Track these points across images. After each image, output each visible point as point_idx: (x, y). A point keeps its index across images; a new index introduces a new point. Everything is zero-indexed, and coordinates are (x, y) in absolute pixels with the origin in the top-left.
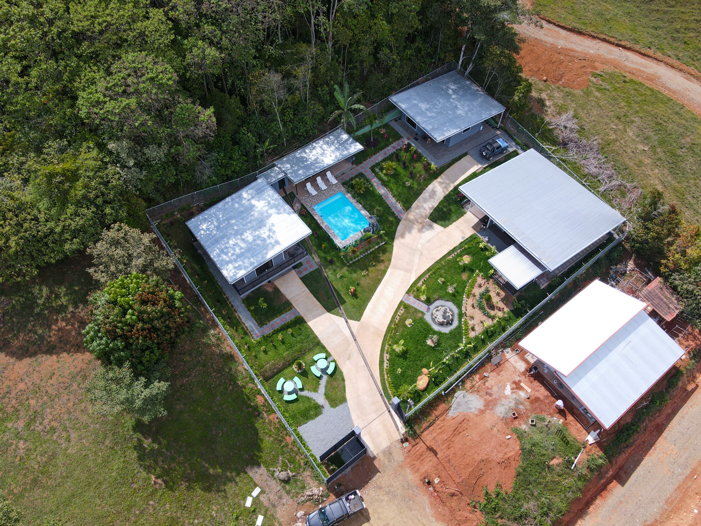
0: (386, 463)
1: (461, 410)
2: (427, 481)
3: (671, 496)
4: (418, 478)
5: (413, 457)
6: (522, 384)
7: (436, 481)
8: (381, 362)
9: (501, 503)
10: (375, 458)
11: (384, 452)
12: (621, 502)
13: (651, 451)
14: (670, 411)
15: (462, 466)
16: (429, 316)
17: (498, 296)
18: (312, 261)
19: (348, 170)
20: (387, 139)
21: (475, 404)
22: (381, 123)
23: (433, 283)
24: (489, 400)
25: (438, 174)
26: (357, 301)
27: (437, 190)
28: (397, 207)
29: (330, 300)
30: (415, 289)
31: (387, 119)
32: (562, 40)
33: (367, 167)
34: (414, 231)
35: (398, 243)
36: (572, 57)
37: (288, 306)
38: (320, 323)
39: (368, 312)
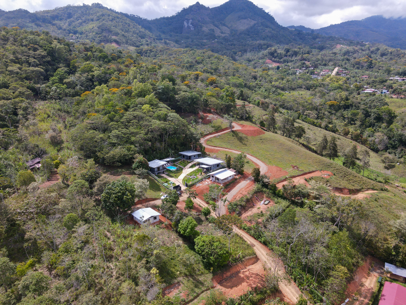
3: (237, 192)
6: (209, 182)
8: (182, 182)
10: (183, 191)
11: (185, 190)
15: (200, 190)
16: (191, 177)
17: (203, 174)
18: (167, 173)
19: (172, 164)
20: (179, 160)
21: (201, 185)
22: (177, 158)
23: (191, 174)
24: (203, 184)
25: (190, 162)
26: (176, 177)
27: (190, 164)
28: (183, 167)
29: (171, 177)
30: (188, 175)
31: (179, 158)
32: (213, 148)
33: (176, 163)
34: (186, 169)
35: (183, 171)
36: (215, 149)
37: (163, 177)
38: (170, 179)
39: (179, 178)
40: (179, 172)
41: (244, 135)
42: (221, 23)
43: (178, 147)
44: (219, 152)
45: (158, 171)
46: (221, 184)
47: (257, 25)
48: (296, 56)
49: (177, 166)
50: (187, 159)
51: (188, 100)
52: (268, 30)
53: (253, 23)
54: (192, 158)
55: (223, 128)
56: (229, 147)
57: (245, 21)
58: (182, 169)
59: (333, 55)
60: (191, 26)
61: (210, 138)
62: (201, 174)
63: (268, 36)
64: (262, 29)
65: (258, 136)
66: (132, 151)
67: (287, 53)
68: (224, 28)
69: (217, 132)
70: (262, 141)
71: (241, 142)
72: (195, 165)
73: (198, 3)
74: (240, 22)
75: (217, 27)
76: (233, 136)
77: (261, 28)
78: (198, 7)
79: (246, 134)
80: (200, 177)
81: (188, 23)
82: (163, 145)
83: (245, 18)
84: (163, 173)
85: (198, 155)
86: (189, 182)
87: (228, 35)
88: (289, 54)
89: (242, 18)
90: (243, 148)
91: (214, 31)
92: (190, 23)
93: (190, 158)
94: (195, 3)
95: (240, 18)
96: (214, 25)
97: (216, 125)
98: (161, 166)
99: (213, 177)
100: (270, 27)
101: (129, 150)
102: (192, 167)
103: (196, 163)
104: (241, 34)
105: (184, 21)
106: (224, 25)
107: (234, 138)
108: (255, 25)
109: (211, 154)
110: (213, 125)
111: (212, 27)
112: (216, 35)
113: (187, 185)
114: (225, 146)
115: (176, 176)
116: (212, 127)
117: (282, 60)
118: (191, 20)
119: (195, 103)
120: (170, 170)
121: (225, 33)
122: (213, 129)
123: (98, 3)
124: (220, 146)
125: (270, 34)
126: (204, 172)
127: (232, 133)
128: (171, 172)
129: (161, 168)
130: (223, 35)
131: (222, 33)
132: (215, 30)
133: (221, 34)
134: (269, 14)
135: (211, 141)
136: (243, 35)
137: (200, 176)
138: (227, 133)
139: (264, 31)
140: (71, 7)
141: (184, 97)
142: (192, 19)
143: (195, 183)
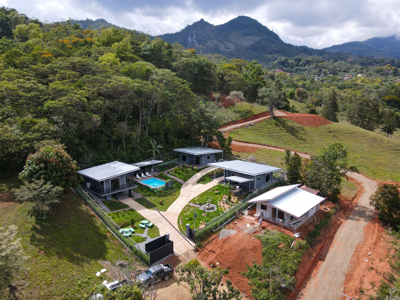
0: (186, 258)
1: (225, 235)
2: (212, 265)
3: (351, 259)
4: (207, 264)
5: (202, 256)
6: (255, 223)
7: (217, 264)
8: (179, 223)
9: (258, 271)
10: (179, 256)
11: (184, 254)
12: (326, 268)
13: (332, 245)
14: (333, 231)
15: (231, 254)
16: (202, 208)
17: (234, 199)
18: (139, 196)
19: (156, 174)
20: (174, 165)
21: (233, 232)
22: (171, 162)
23: (202, 199)
24: (239, 230)
25: (198, 171)
26: (163, 206)
27: (199, 175)
28: (180, 181)
29: (149, 206)
30: (193, 201)
31: (173, 161)
32: (242, 144)
33: (165, 172)
34: (190, 186)
35: (182, 190)
36: (247, 147)
37: (127, 206)
38: (144, 212)
39: (170, 209)
40: (170, 194)
41: (296, 125)
42: (225, 39)
43: (173, 138)
44: (257, 151)
45: (114, 189)
46: (293, 232)
47: (262, 41)
48: (309, 66)
49: (168, 178)
50: (191, 163)
51: (194, 68)
52: (274, 45)
53: (258, 39)
54: (203, 160)
55: (256, 113)
56: (274, 144)
57: (250, 37)
58: (179, 186)
59: (350, 64)
60: (195, 41)
61: (234, 129)
62: (229, 198)
63: (274, 51)
64: (268, 45)
65: (323, 126)
66: (34, 132)
67: (298, 63)
68: (229, 44)
69: (245, 120)
70: (332, 134)
71: (294, 135)
72: (210, 177)
73: (202, 20)
74: (245, 38)
75: (222, 43)
76: (277, 125)
77: (267, 43)
78: (202, 23)
79: (300, 123)
80: (227, 209)
81: (192, 38)
82: (139, 131)
83: (250, 35)
84: (130, 196)
85: (216, 154)
86: (197, 225)
87: (233, 50)
88: (301, 63)
89: (247, 35)
90: (301, 145)
91: (218, 47)
92: (194, 38)
93: (197, 160)
94: (199, 20)
95: (244, 35)
96: (218, 41)
97: (242, 110)
98: (122, 176)
99: (264, 207)
100: (275, 43)
101: (25, 128)
102: (202, 180)
103: (212, 173)
104: (245, 49)
105: (187, 37)
106: (229, 41)
107: (279, 128)
108: (260, 40)
109: (242, 155)
110: (237, 110)
111: (217, 42)
112: (221, 50)
113: (191, 235)
114: (267, 142)
115: (161, 204)
116: (235, 112)
117: (294, 69)
118: (195, 36)
119: (205, 73)
120: (148, 188)
121: (229, 49)
122: (238, 115)
123: (102, 19)
124: (256, 141)
125: (276, 49)
126: (236, 194)
127: (273, 121)
128: (152, 192)
129: (123, 182)
130: (228, 50)
131: (227, 48)
132: (219, 45)
133: (225, 49)
134: (273, 32)
135: (237, 133)
136: (248, 50)
137: (226, 206)
138: (265, 120)
139: (270, 46)
140: (74, 21)
141: (187, 63)
142: (196, 34)
143: (216, 227)
